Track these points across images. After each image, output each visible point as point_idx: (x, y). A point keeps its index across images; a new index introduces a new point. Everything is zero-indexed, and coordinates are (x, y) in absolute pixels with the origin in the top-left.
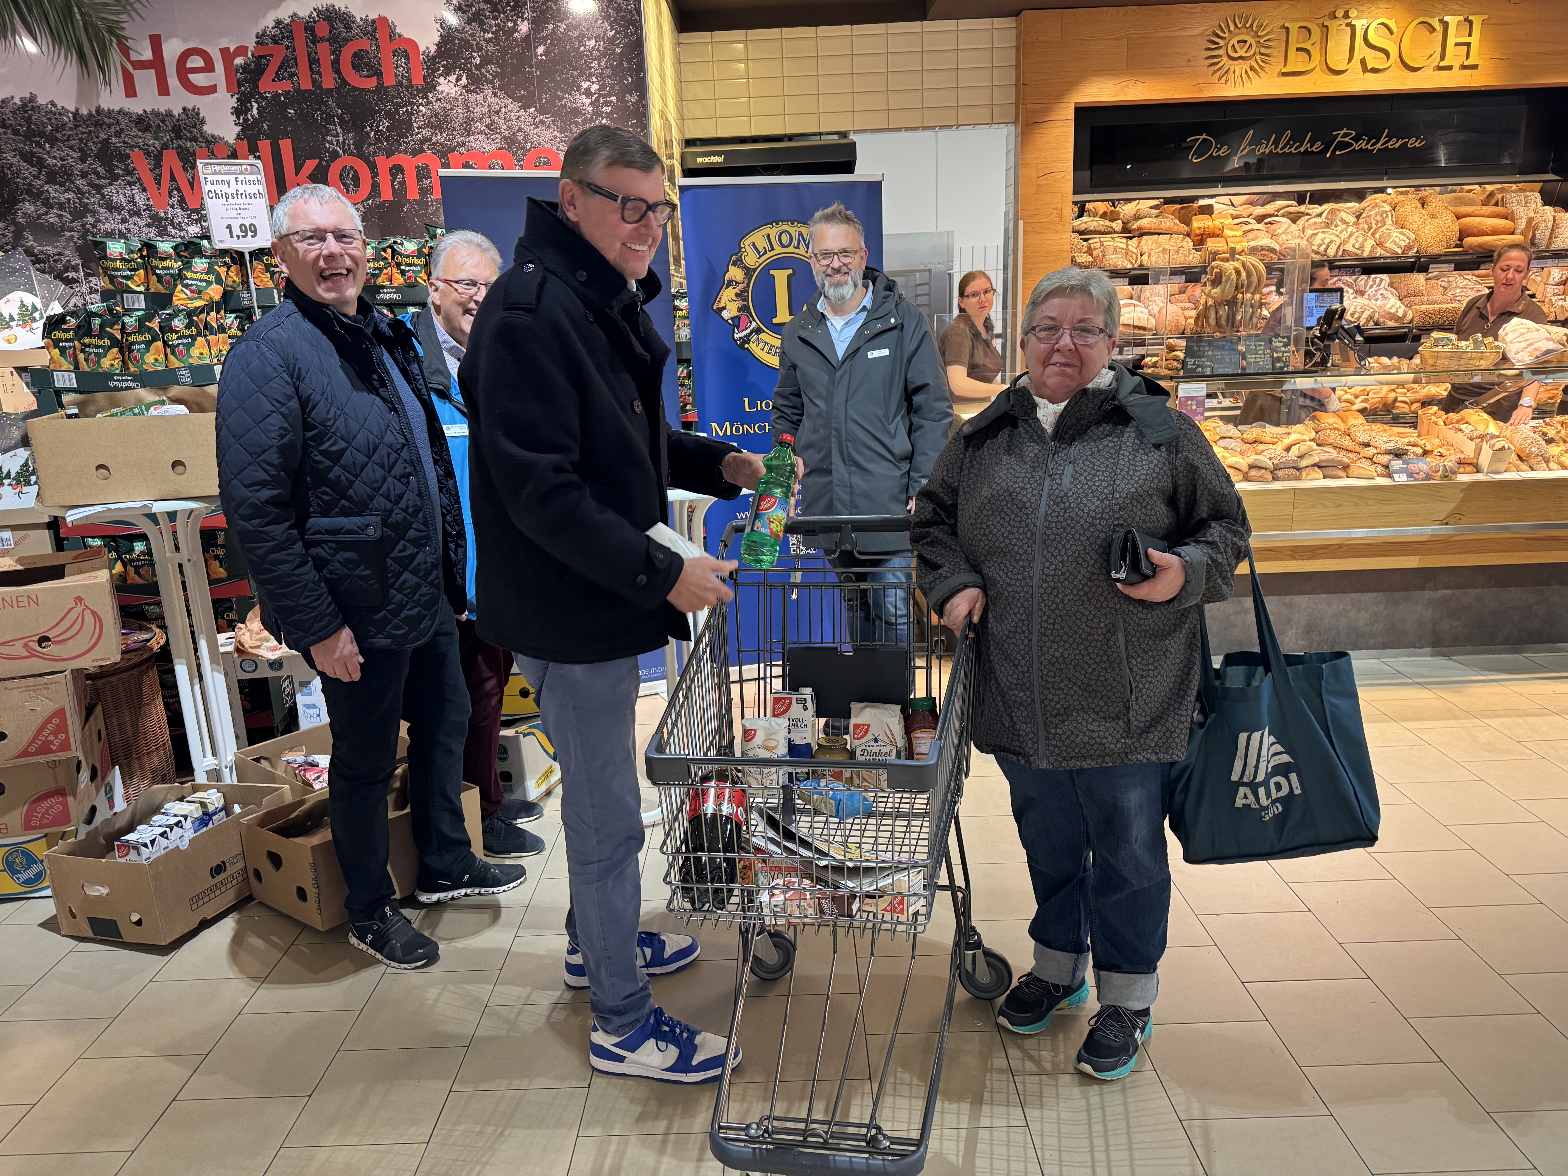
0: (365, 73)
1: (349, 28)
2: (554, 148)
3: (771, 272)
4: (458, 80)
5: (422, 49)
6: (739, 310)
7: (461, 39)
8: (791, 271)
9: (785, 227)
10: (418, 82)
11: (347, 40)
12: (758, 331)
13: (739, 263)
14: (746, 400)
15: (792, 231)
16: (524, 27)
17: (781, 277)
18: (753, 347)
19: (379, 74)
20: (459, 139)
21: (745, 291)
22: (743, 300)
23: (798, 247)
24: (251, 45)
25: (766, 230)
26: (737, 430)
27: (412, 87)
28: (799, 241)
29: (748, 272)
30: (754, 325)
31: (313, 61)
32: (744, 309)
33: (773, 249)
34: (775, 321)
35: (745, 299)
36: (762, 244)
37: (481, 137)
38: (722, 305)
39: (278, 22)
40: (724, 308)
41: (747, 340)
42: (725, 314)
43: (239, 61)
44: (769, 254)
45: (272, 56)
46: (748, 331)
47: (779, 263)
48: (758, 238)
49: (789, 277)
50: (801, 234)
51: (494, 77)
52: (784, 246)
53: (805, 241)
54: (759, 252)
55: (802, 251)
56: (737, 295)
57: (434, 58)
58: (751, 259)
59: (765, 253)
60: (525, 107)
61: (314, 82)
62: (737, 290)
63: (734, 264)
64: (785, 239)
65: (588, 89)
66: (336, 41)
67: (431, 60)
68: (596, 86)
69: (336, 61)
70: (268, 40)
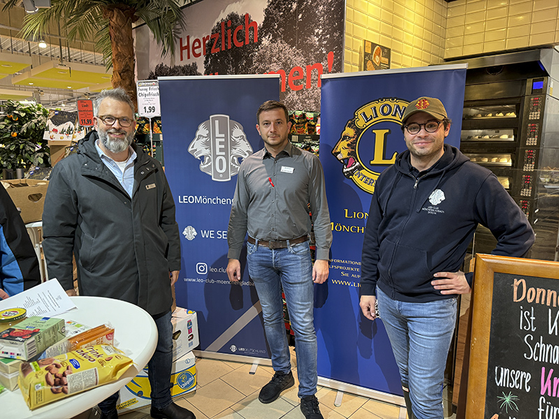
0: (240, 40)
1: (237, 21)
2: (301, 66)
3: (374, 131)
4: (269, 37)
5: (258, 25)
6: (349, 154)
7: (272, 18)
8: (387, 131)
9: (388, 102)
10: (256, 41)
11: (236, 27)
12: (360, 168)
13: (353, 125)
16: (295, 6)
17: (380, 134)
19: (244, 40)
21: (354, 142)
22: (352, 148)
23: (395, 115)
24: (210, 35)
25: (374, 104)
27: (254, 43)
29: (358, 131)
30: (357, 164)
31: (226, 38)
32: (352, 154)
33: (377, 116)
34: (372, 162)
35: (354, 148)
36: (370, 113)
37: (275, 64)
38: (338, 151)
39: (218, 23)
40: (339, 153)
41: (351, 173)
42: (339, 156)
43: (207, 42)
44: (374, 120)
45: (215, 38)
46: (353, 168)
47: (380, 126)
48: (368, 109)
49: (386, 135)
51: (282, 34)
52: (384, 115)
53: (400, 111)
54: (367, 119)
56: (348, 145)
58: (361, 123)
59: (371, 119)
60: (292, 47)
61: (226, 46)
62: (349, 142)
63: (350, 126)
65: (318, 33)
66: (233, 28)
67: (261, 29)
68: (321, 31)
69: (232, 37)
70: (215, 32)
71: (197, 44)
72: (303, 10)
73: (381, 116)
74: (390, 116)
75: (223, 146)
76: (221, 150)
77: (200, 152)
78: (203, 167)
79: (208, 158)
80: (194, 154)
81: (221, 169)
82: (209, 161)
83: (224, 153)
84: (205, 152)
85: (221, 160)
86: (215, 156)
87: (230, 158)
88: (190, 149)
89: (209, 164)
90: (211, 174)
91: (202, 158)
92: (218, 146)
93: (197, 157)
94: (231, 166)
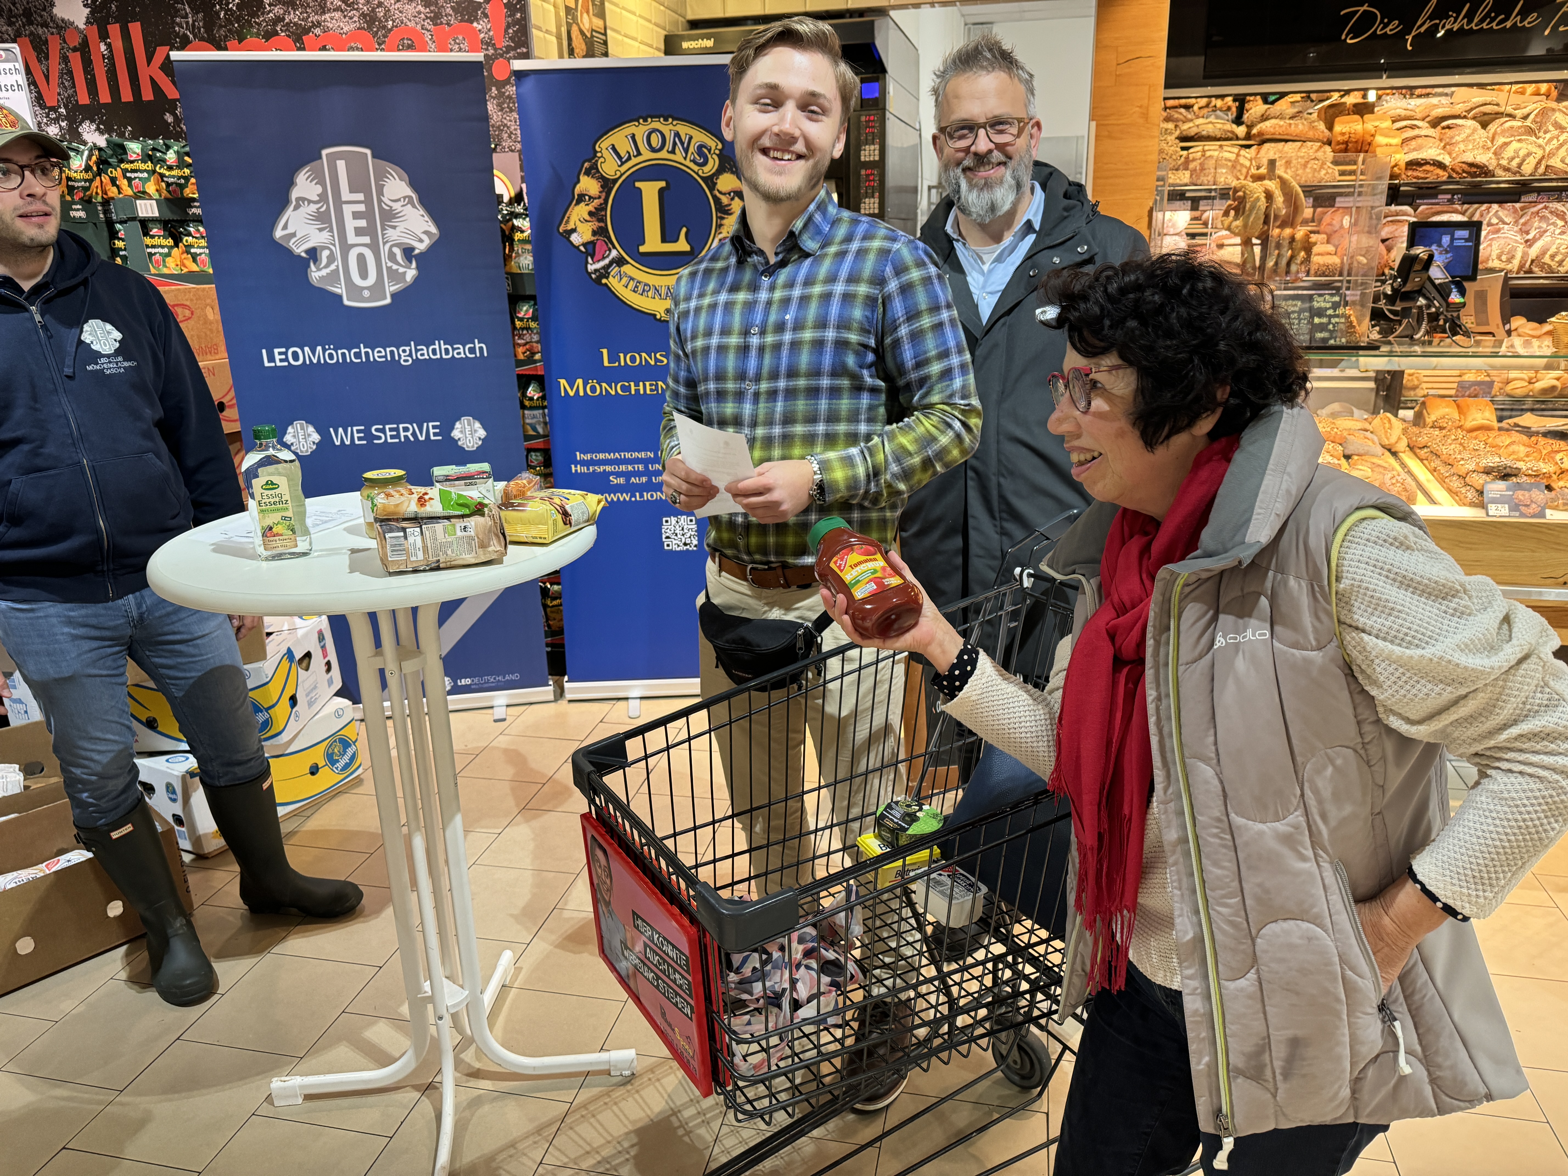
2: (419, 27)
3: (638, 184)
6: (594, 233)
8: (663, 184)
9: (656, 125)
12: (620, 262)
13: (593, 171)
14: (605, 351)
15: (666, 130)
17: (650, 191)
18: (614, 282)
20: (314, 18)
21: (602, 208)
22: (599, 220)
23: (673, 152)
25: (630, 128)
26: (593, 389)
28: (675, 144)
29: (606, 184)
30: (614, 253)
32: (601, 232)
33: (639, 154)
34: (642, 249)
35: (602, 220)
36: (625, 147)
37: (337, 15)
38: (571, 226)
40: (574, 230)
41: (604, 273)
42: (575, 239)
44: (634, 161)
46: (607, 261)
47: (650, 173)
48: (620, 138)
49: (661, 191)
50: (677, 135)
52: (654, 150)
53: (682, 143)
54: (620, 157)
55: (679, 156)
56: (591, 214)
58: (609, 167)
59: (629, 158)
62: (591, 208)
63: (587, 173)
64: (656, 140)
73: (647, 154)
74: (664, 154)
75: (363, 223)
76: (359, 232)
77: (306, 238)
78: (316, 274)
79: (325, 253)
80: (291, 244)
81: (364, 275)
82: (331, 259)
83: (367, 240)
84: (317, 237)
85: (361, 258)
86: (346, 248)
87: (384, 250)
88: (279, 233)
89: (333, 267)
90: (340, 289)
91: (313, 253)
92: (351, 224)
93: (300, 250)
94: (389, 269)
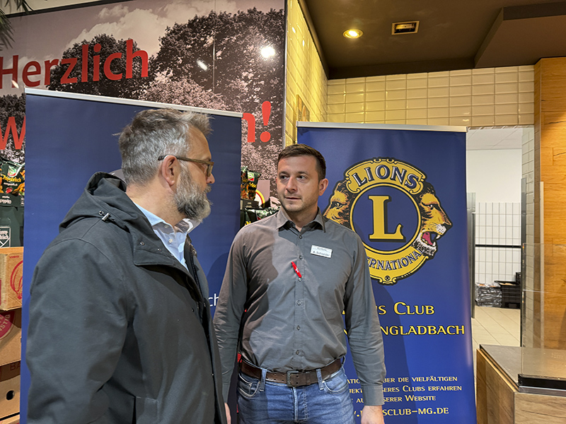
0: (116, 72)
1: (111, 47)
4: (167, 74)
5: (149, 56)
7: (172, 50)
10: (145, 76)
11: (109, 53)
16: (210, 40)
19: (124, 72)
22: (345, 218)
24: (60, 59)
27: (141, 78)
31: (90, 66)
32: (346, 224)
33: (373, 179)
35: (347, 218)
39: (76, 45)
43: (53, 67)
45: (69, 64)
47: (378, 191)
51: (189, 71)
52: (382, 177)
57: (156, 61)
59: (366, 182)
60: (206, 89)
61: (89, 77)
65: (246, 77)
66: (104, 54)
67: (154, 62)
68: (251, 75)
69: (102, 66)
70: (69, 56)
71: (33, 69)
72: (222, 46)
